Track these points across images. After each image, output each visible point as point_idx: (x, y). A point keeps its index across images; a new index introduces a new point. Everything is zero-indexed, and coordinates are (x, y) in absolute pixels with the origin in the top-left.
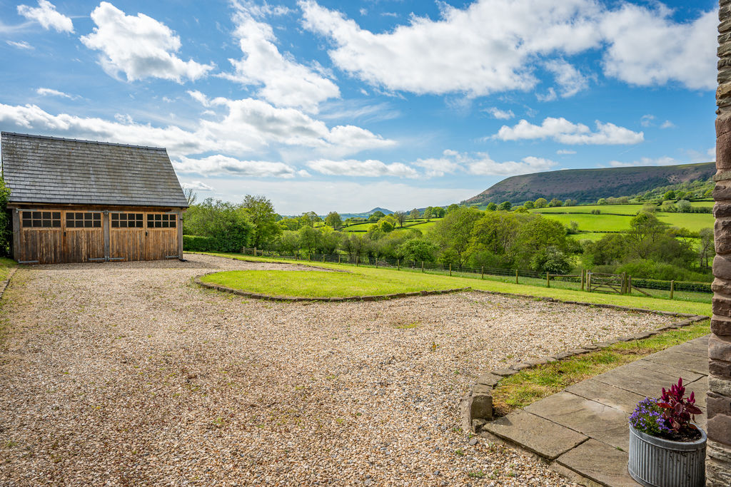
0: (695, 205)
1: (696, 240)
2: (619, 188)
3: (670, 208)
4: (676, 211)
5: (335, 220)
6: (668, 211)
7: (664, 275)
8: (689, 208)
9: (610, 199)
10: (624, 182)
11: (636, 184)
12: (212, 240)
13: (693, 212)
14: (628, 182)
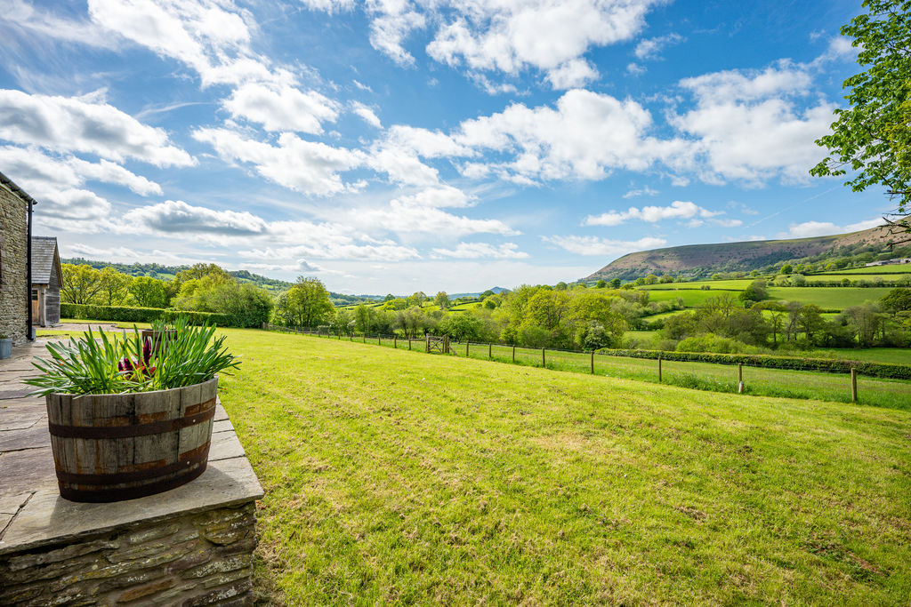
0: (809, 279)
1: (784, 314)
3: (784, 282)
4: (790, 285)
5: (443, 300)
6: (781, 286)
7: (718, 348)
8: (803, 282)
10: (746, 256)
11: (759, 258)
12: (231, 316)
13: (808, 286)
14: (751, 256)
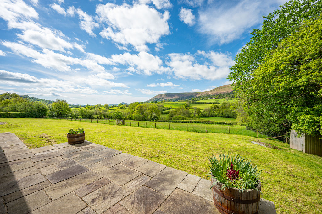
0: (197, 102)
2: (183, 98)
3: (192, 102)
5: (107, 106)
7: (181, 119)
9: (181, 100)
12: (29, 114)
